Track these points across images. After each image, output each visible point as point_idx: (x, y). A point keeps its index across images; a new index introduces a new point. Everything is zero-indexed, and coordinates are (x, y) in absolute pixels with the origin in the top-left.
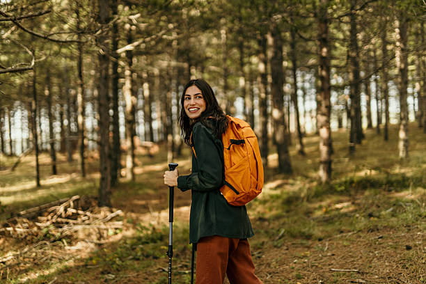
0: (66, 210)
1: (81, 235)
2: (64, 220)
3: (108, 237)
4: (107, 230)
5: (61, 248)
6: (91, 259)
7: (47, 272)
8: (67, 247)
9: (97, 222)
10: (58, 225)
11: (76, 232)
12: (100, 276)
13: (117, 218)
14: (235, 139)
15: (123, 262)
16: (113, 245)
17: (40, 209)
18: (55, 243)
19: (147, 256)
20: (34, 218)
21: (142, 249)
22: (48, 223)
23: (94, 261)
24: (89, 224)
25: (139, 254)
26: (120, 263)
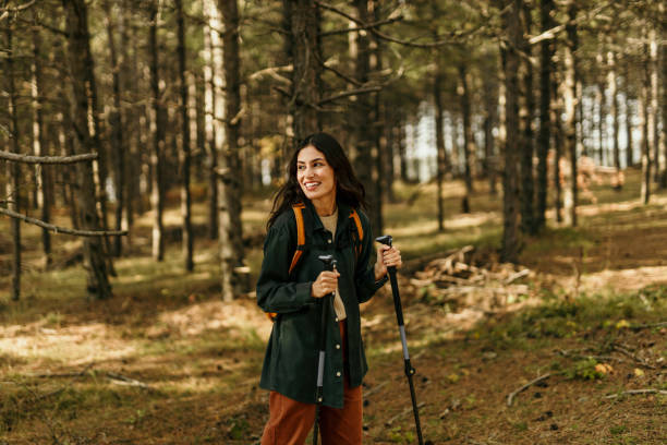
0: (453, 264)
1: (470, 300)
2: (451, 279)
3: (506, 305)
4: (506, 295)
5: (440, 314)
6: (474, 331)
7: (417, 344)
8: (449, 315)
9: (495, 284)
10: (440, 285)
11: (465, 295)
12: (480, 353)
13: (523, 280)
15: (513, 338)
16: (508, 316)
17: (422, 262)
18: (434, 308)
19: (548, 334)
20: (411, 273)
21: (543, 325)
22: (428, 281)
23: (477, 335)
24: (483, 286)
25: (538, 329)
26: (509, 339)
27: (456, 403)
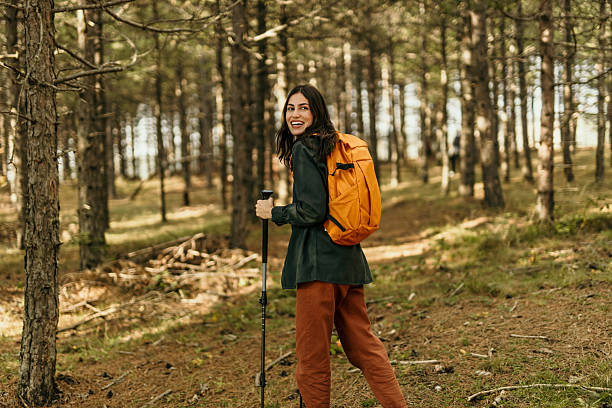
0: (185, 252)
1: (203, 285)
2: (184, 265)
3: (238, 288)
4: (238, 279)
5: (175, 300)
6: (211, 315)
7: (155, 330)
8: (184, 301)
9: (226, 268)
10: (174, 271)
11: (198, 280)
12: (219, 336)
13: (252, 264)
14: (343, 163)
15: (250, 319)
16: (242, 299)
17: (154, 250)
18: (169, 294)
19: (283, 314)
20: (144, 262)
21: (277, 305)
22: (162, 269)
23: (214, 318)
24: (214, 271)
25: (273, 309)
26: (246, 321)
27: (204, 388)
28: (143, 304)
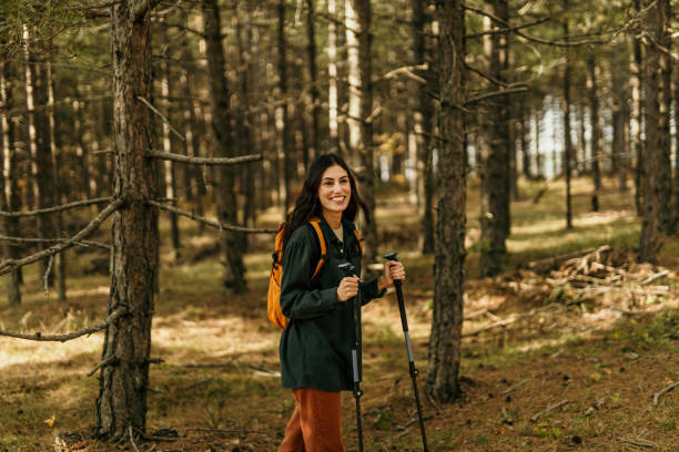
0: (589, 264)
1: (607, 300)
2: (587, 279)
3: (645, 306)
4: (645, 295)
5: (576, 314)
6: (613, 331)
7: (554, 343)
8: (586, 315)
9: (633, 284)
10: (576, 284)
11: (602, 295)
12: (621, 353)
13: (663, 280)
15: (655, 339)
16: (648, 317)
17: (556, 261)
18: (571, 308)
20: (545, 273)
22: (564, 280)
23: (616, 335)
24: (620, 286)
26: (651, 340)
27: (601, 402)
28: (543, 317)
